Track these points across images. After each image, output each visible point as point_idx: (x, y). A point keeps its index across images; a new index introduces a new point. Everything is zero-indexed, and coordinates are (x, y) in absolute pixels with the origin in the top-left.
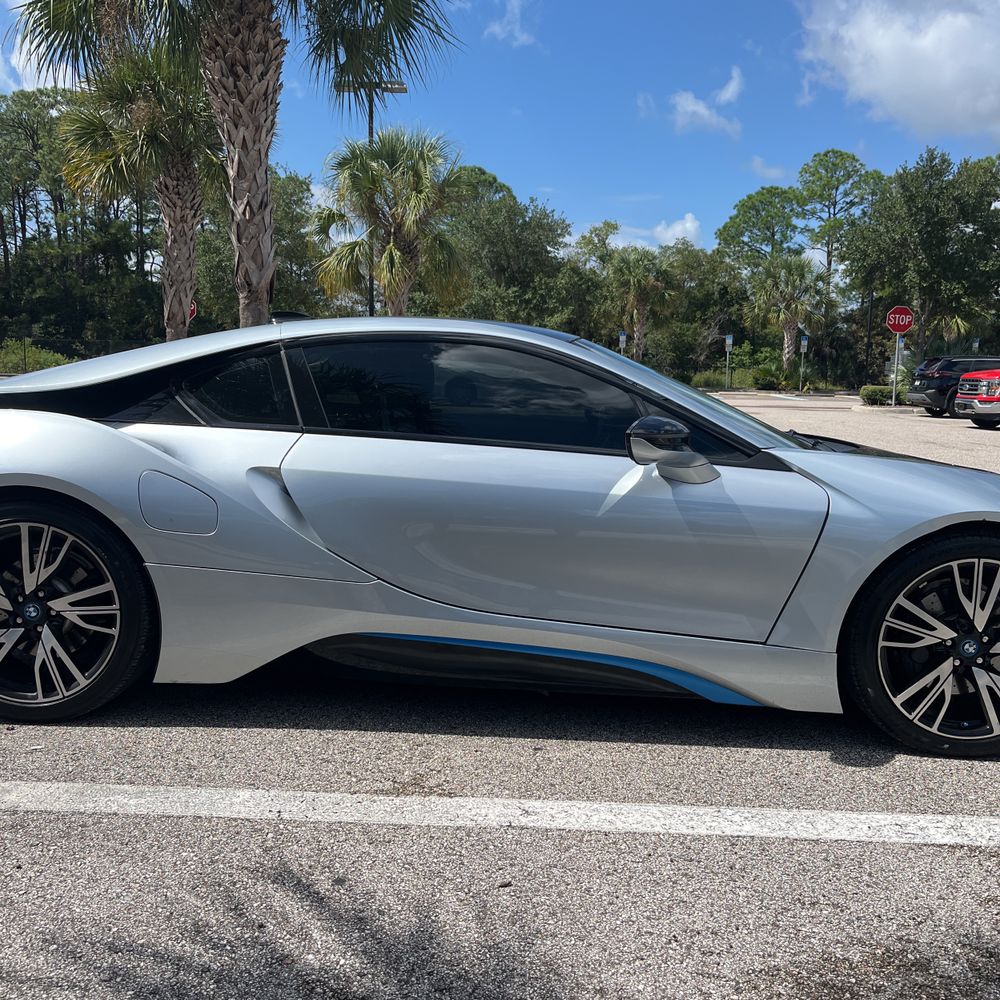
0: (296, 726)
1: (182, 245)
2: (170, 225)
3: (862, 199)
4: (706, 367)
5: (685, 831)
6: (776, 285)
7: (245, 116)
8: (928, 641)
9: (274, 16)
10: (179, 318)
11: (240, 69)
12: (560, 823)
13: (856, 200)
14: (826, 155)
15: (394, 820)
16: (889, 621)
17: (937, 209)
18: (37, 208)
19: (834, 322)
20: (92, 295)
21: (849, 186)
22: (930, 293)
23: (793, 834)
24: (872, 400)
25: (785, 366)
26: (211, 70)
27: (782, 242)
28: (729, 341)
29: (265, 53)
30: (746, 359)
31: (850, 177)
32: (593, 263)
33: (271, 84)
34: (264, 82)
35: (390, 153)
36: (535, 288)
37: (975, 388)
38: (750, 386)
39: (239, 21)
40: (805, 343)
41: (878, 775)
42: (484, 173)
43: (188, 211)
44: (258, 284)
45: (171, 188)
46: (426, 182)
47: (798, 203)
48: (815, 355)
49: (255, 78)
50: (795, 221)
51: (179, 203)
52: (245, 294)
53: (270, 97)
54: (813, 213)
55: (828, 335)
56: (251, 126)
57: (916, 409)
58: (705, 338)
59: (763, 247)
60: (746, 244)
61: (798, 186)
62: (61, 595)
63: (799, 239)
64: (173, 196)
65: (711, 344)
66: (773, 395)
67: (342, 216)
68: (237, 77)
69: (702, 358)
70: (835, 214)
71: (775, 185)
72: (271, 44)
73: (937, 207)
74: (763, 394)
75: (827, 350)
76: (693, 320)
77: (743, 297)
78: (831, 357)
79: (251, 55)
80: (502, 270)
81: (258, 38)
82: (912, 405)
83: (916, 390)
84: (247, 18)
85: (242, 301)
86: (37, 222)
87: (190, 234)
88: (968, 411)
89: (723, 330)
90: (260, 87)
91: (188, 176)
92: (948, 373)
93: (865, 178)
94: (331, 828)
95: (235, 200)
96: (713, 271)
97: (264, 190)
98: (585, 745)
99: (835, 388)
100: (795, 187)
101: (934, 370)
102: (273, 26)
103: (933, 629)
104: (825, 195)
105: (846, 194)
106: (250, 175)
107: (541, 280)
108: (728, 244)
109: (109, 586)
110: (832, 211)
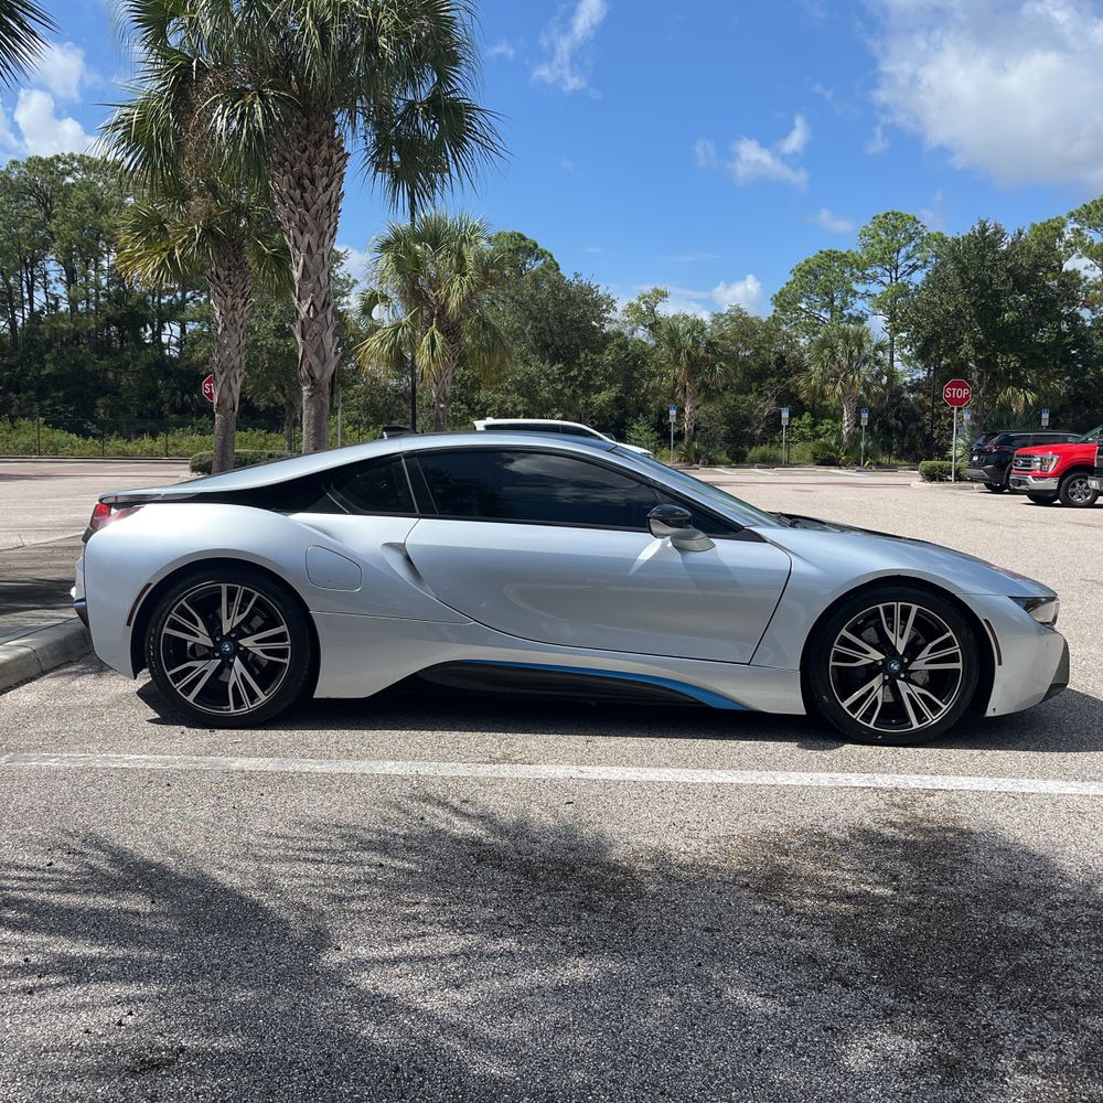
0: (415, 729)
1: (232, 333)
2: (221, 314)
3: (926, 262)
4: (763, 441)
5: (687, 780)
6: (833, 354)
7: (310, 224)
8: (865, 661)
9: (337, 132)
10: (228, 405)
11: (307, 183)
12: (604, 776)
13: (919, 263)
14: (885, 217)
15: (494, 775)
16: (837, 648)
17: (991, 281)
18: (45, 278)
19: (899, 391)
20: (106, 370)
21: (911, 249)
22: (987, 365)
23: (760, 782)
24: (931, 476)
25: (845, 440)
26: (280, 183)
27: (842, 309)
28: (785, 415)
29: (329, 167)
30: (807, 431)
31: (911, 239)
32: (641, 334)
33: (334, 193)
34: (328, 193)
35: (434, 236)
36: (580, 365)
37: (1028, 464)
38: (809, 462)
39: (306, 139)
40: (865, 416)
41: (827, 755)
42: (524, 239)
43: (239, 300)
44: (322, 377)
45: (222, 277)
46: (470, 265)
47: (858, 268)
48: (880, 427)
49: (320, 189)
50: (855, 286)
51: (231, 292)
52: (308, 387)
53: (332, 207)
54: (874, 278)
55: (893, 405)
56: (315, 232)
57: (976, 485)
58: (762, 410)
59: (822, 314)
60: (804, 310)
61: (857, 249)
62: (248, 636)
63: (860, 306)
64: (225, 285)
65: (767, 416)
66: (833, 470)
67: (385, 298)
68: (304, 189)
69: (758, 432)
70: (897, 279)
71: (833, 249)
72: (335, 159)
73: (991, 279)
74: (822, 469)
75: (893, 421)
76: (750, 391)
77: (800, 368)
78: (897, 430)
79: (317, 170)
80: (546, 346)
81: (323, 154)
82: (971, 481)
83: (974, 465)
84: (313, 137)
85: (305, 393)
86: (46, 292)
87: (240, 322)
88: (1023, 487)
89: (781, 402)
90: (325, 198)
91: (239, 266)
92: (1006, 448)
93: (927, 241)
94: (452, 779)
95: (299, 300)
96: (770, 339)
97: (326, 290)
98: (622, 739)
99: (898, 462)
100: (854, 251)
101: (991, 446)
102: (337, 142)
103: (868, 653)
104: (887, 259)
105: (908, 257)
106: (314, 277)
107: (586, 355)
108: (784, 310)
109: (283, 628)
110: (894, 275)
